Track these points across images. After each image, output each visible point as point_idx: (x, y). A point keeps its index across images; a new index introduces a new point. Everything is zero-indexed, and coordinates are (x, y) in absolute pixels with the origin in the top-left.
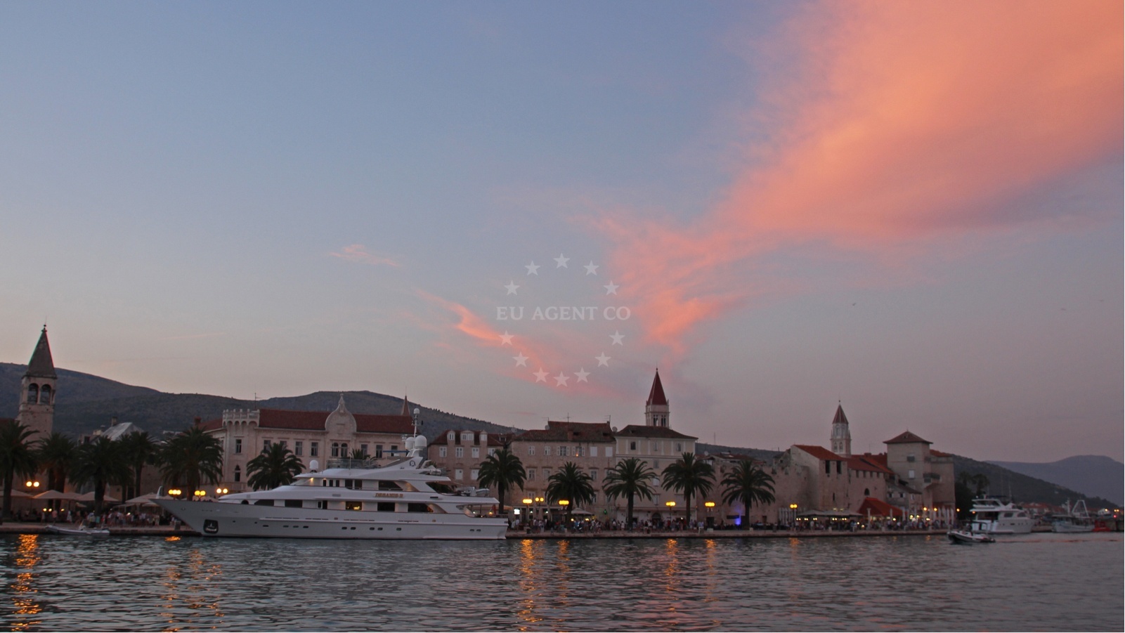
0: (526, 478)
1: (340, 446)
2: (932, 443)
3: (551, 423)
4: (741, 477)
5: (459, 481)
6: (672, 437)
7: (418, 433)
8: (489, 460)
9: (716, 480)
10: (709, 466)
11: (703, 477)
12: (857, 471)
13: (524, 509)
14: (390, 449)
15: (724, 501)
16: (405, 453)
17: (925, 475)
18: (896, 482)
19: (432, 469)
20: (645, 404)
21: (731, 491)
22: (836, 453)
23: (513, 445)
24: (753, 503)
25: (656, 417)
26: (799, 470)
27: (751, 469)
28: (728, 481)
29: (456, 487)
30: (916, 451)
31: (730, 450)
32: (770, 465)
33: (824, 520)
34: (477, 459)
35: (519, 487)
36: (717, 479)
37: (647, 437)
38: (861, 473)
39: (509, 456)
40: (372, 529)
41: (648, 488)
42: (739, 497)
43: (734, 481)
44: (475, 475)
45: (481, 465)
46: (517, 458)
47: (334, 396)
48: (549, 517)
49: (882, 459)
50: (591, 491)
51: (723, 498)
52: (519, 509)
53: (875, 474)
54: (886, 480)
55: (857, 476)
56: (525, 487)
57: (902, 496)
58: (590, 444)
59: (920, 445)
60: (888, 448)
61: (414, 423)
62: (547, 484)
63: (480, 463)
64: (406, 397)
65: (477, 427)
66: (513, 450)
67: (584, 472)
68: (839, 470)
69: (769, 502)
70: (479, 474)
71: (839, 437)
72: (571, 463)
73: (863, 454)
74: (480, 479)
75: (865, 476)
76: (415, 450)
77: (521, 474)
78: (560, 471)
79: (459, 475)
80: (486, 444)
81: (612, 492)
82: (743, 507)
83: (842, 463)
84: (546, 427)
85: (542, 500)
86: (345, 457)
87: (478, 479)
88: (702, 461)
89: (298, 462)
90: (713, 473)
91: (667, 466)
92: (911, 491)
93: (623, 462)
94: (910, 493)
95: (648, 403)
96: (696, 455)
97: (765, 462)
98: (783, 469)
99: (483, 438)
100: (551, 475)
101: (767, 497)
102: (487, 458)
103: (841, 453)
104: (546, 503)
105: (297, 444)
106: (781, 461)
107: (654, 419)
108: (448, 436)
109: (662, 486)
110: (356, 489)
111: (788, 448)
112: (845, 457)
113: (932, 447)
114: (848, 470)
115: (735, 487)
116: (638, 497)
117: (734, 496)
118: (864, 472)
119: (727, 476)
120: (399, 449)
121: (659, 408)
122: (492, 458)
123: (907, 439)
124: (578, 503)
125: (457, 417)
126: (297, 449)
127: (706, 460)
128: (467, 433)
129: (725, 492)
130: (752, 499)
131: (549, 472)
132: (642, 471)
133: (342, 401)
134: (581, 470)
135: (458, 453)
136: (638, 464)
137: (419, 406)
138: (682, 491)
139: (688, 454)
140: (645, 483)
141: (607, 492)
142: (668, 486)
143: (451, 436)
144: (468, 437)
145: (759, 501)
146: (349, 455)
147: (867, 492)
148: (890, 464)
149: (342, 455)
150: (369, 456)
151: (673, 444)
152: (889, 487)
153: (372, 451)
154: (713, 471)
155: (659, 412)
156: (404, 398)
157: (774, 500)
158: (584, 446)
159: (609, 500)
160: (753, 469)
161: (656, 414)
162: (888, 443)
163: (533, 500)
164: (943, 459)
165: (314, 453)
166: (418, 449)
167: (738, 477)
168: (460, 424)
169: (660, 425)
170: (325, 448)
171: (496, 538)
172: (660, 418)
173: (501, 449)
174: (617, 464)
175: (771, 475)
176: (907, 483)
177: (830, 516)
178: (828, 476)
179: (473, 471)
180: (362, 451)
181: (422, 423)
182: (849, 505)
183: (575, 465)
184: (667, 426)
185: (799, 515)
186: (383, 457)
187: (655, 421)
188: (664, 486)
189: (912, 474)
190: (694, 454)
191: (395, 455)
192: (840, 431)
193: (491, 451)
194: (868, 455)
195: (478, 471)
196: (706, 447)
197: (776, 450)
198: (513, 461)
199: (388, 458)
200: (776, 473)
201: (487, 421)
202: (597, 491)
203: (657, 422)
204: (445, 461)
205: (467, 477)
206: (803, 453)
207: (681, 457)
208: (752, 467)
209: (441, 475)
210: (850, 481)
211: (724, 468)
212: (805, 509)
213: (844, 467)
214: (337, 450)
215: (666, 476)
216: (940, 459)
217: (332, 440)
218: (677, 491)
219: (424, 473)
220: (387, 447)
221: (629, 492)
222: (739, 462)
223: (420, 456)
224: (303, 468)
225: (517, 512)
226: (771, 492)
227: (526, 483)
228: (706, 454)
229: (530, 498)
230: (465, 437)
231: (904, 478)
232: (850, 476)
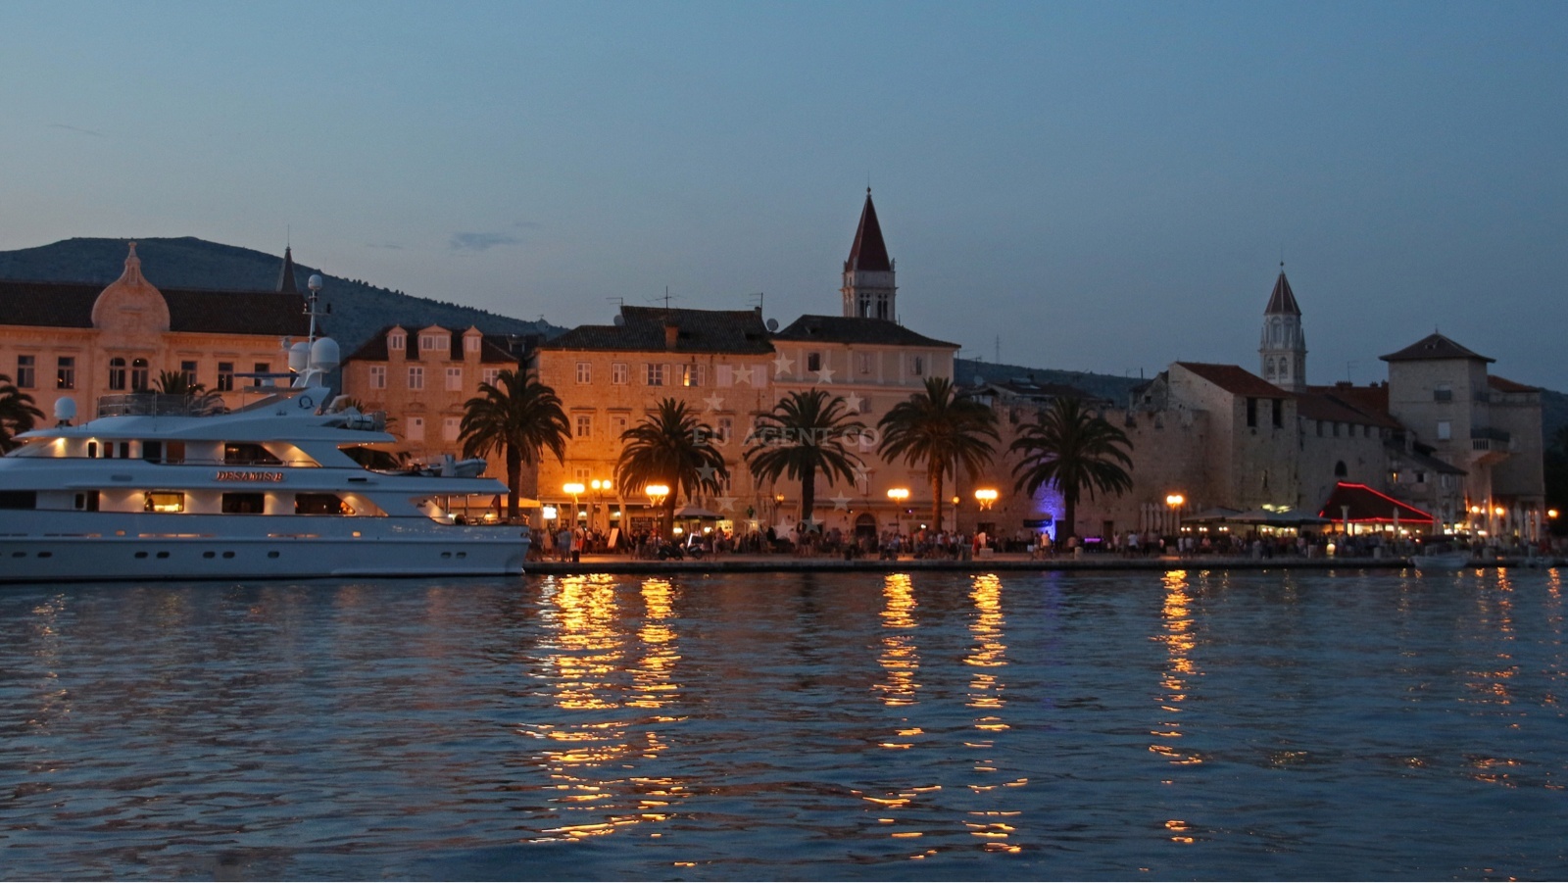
0: (570, 436)
1: (129, 364)
2: (1493, 361)
3: (627, 311)
4: (1057, 433)
5: (416, 443)
6: (903, 343)
7: (319, 333)
8: (484, 395)
9: (1000, 440)
10: (985, 408)
11: (971, 434)
12: (1320, 422)
13: (566, 506)
14: (251, 370)
15: (1019, 486)
16: (289, 379)
17: (1474, 434)
18: (1408, 448)
19: (352, 415)
20: (842, 270)
21: (1033, 464)
22: (1272, 382)
23: (544, 358)
24: (1084, 492)
25: (865, 299)
26: (1188, 418)
27: (1079, 415)
28: (1027, 443)
29: (409, 457)
30: (1456, 377)
31: (1031, 373)
32: (1122, 408)
33: (1242, 531)
34: (459, 392)
35: (554, 456)
36: (1002, 437)
37: (847, 343)
38: (1328, 427)
39: (531, 386)
40: (210, 555)
41: (847, 457)
42: (1052, 480)
43: (1041, 443)
44: (452, 431)
45: (466, 406)
46: (551, 391)
47: (114, 249)
48: (621, 524)
49: (1376, 396)
50: (719, 463)
51: (1016, 480)
52: (555, 506)
53: (1359, 429)
54: (1385, 444)
55: (1320, 433)
56: (567, 455)
57: (1420, 479)
58: (718, 357)
59: (1466, 363)
60: (1391, 372)
61: (309, 310)
62: (619, 449)
63: (464, 401)
64: (288, 251)
65: (456, 320)
66: (541, 373)
67: (703, 421)
68: (1277, 420)
69: (1119, 490)
70: (462, 426)
71: (1279, 346)
72: (672, 400)
73: (1333, 384)
74: (465, 440)
75: (1336, 433)
76: (310, 371)
77: (558, 427)
78: (647, 419)
79: (415, 432)
80: (478, 359)
81: (767, 465)
82: (1060, 499)
83: (1285, 404)
84: (616, 319)
85: (607, 485)
86: (141, 389)
87: (460, 438)
88: (969, 396)
89: (24, 402)
90: (993, 425)
91: (890, 408)
92: (1443, 468)
93: (791, 398)
94: (1440, 472)
95: (848, 267)
96: (956, 383)
97: (1112, 402)
98: (1151, 415)
99: (472, 343)
100: (627, 428)
101: (1114, 479)
102: (481, 389)
103: (1284, 381)
104: (617, 492)
105: (22, 360)
106: (1148, 399)
107: (862, 303)
108: (390, 341)
109: (879, 451)
110: (171, 461)
111: (1164, 371)
112: (1291, 390)
113: (1492, 370)
114: (1299, 419)
115: (1044, 455)
116: (826, 477)
117: (1041, 475)
118: (1336, 424)
119: (1025, 432)
120: (273, 370)
121: (873, 277)
122: (493, 391)
123: (1436, 350)
124: (688, 492)
125: (409, 298)
126: (21, 372)
127: (976, 394)
128: (435, 333)
129: (1020, 466)
130: (1081, 484)
131: (623, 422)
132: (833, 419)
133: (132, 262)
134: (696, 417)
135: (412, 379)
136: (824, 404)
137: (318, 272)
138: (922, 465)
139: (939, 380)
140: (839, 446)
141: (755, 467)
142: (892, 454)
143: (397, 339)
144: (437, 340)
145: (1096, 488)
146: (151, 385)
147: (1341, 469)
148: (1394, 408)
149: (135, 386)
150: (200, 387)
151: (903, 358)
152: (1392, 459)
153: (207, 376)
154: (994, 419)
155: (872, 288)
156: (282, 255)
157: (1130, 485)
158: (702, 360)
159: (759, 484)
160: (1084, 416)
161: (865, 292)
162: (1391, 359)
163: (587, 485)
164: (1519, 398)
165: (65, 382)
166: (319, 370)
167: (1050, 434)
168: (417, 314)
169: (875, 316)
170: (91, 369)
171: (502, 570)
172: (874, 299)
173: (513, 368)
174: (777, 403)
175: (1124, 429)
176: (1434, 450)
177: (1256, 523)
178: (1254, 432)
179: (447, 419)
180: (184, 375)
181: (329, 310)
182: (1299, 497)
183: (682, 405)
184: (889, 318)
185: (1185, 519)
186: (235, 387)
187: (863, 306)
188: (883, 452)
189: (1444, 430)
190: (951, 380)
191: (264, 383)
192: (1282, 331)
193: (489, 373)
194: (1344, 387)
195: (459, 420)
196: (978, 367)
197: (1135, 375)
198: (541, 396)
199: (248, 390)
200: (1135, 426)
201: (478, 307)
202: (733, 464)
203: (869, 308)
204: (381, 399)
205: (434, 434)
206: (1198, 381)
207: (923, 390)
208: (1080, 411)
209: (373, 429)
210: (1302, 444)
211: (1019, 413)
212: (1199, 506)
213: (1289, 411)
214: (122, 374)
215: (887, 430)
216: (1510, 398)
217: (108, 350)
218: (913, 463)
219: (333, 424)
220: (244, 366)
221: (805, 463)
222: (1051, 401)
223: (324, 384)
224: (36, 418)
225: (549, 513)
226: (1125, 467)
227: (571, 447)
228: (979, 381)
229: (579, 481)
230: (428, 343)
231: (1426, 439)
232: (1302, 433)
